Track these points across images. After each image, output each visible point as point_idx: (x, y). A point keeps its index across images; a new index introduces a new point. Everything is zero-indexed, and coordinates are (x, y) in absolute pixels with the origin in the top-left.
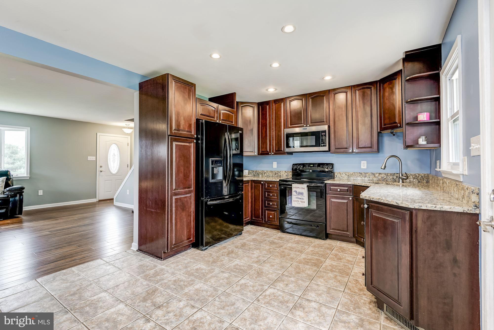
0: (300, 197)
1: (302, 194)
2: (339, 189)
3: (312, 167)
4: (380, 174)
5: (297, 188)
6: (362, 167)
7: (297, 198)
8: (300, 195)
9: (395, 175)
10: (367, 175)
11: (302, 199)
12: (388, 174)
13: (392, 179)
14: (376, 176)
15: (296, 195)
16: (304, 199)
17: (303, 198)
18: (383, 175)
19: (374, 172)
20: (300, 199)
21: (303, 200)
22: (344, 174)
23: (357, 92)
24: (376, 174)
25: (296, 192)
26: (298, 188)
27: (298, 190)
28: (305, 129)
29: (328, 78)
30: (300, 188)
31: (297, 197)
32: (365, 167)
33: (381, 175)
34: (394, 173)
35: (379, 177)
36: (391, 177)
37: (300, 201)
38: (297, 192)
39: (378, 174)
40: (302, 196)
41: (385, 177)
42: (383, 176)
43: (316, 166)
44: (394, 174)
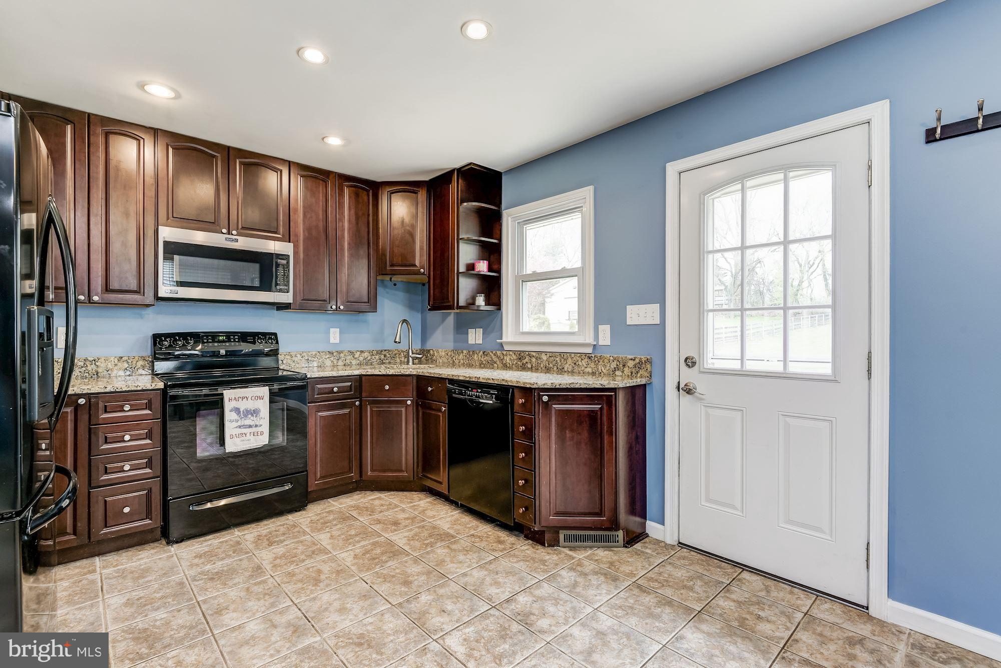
0: (248, 422)
1: (255, 412)
2: (336, 388)
3: (223, 341)
4: (362, 352)
5: (240, 400)
6: (332, 341)
7: (240, 427)
8: (250, 416)
9: (383, 353)
10: (342, 355)
11: (256, 426)
12: (373, 352)
13: (378, 361)
14: (356, 356)
15: (239, 419)
16: (261, 425)
17: (257, 424)
18: (366, 354)
19: (352, 350)
20: (250, 426)
21: (259, 429)
22: (298, 356)
23: (346, 191)
24: (355, 353)
25: (237, 410)
26: (243, 398)
27: (243, 405)
28: (233, 240)
29: (334, 141)
30: (249, 399)
31: (239, 423)
32: (337, 341)
33: (363, 355)
34: (381, 349)
35: (361, 359)
36: (377, 357)
37: (248, 435)
38: (241, 410)
39: (359, 353)
40: (255, 418)
41: (369, 358)
42: (366, 356)
43: (237, 340)
44: (382, 351)
